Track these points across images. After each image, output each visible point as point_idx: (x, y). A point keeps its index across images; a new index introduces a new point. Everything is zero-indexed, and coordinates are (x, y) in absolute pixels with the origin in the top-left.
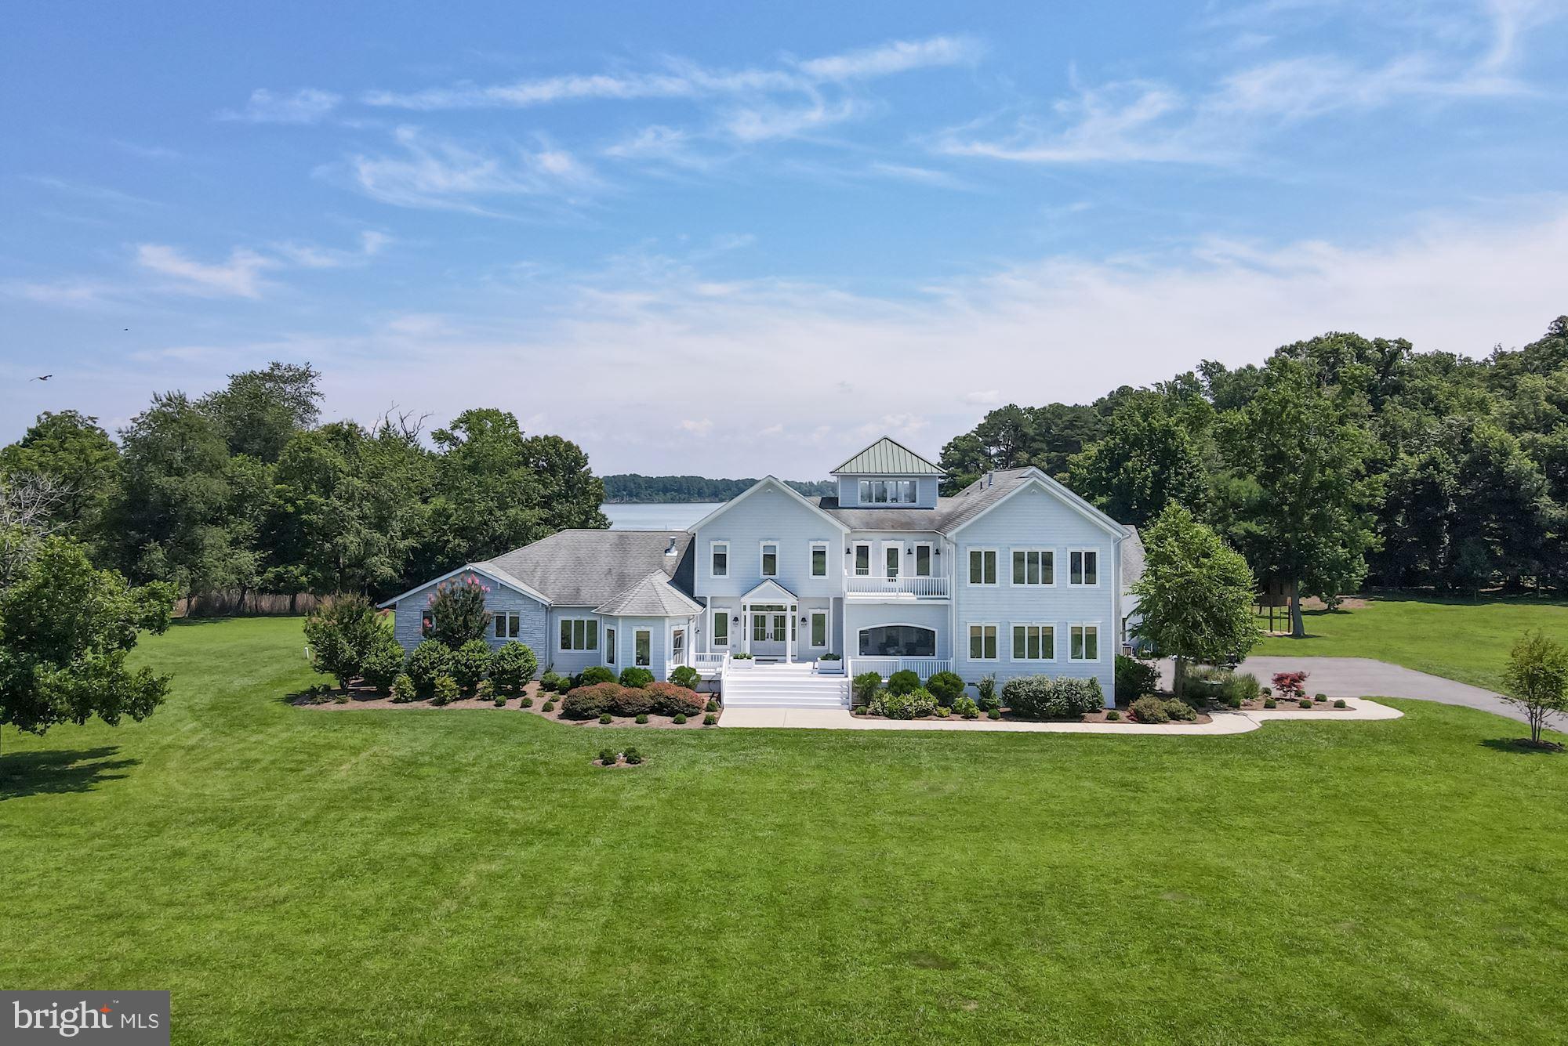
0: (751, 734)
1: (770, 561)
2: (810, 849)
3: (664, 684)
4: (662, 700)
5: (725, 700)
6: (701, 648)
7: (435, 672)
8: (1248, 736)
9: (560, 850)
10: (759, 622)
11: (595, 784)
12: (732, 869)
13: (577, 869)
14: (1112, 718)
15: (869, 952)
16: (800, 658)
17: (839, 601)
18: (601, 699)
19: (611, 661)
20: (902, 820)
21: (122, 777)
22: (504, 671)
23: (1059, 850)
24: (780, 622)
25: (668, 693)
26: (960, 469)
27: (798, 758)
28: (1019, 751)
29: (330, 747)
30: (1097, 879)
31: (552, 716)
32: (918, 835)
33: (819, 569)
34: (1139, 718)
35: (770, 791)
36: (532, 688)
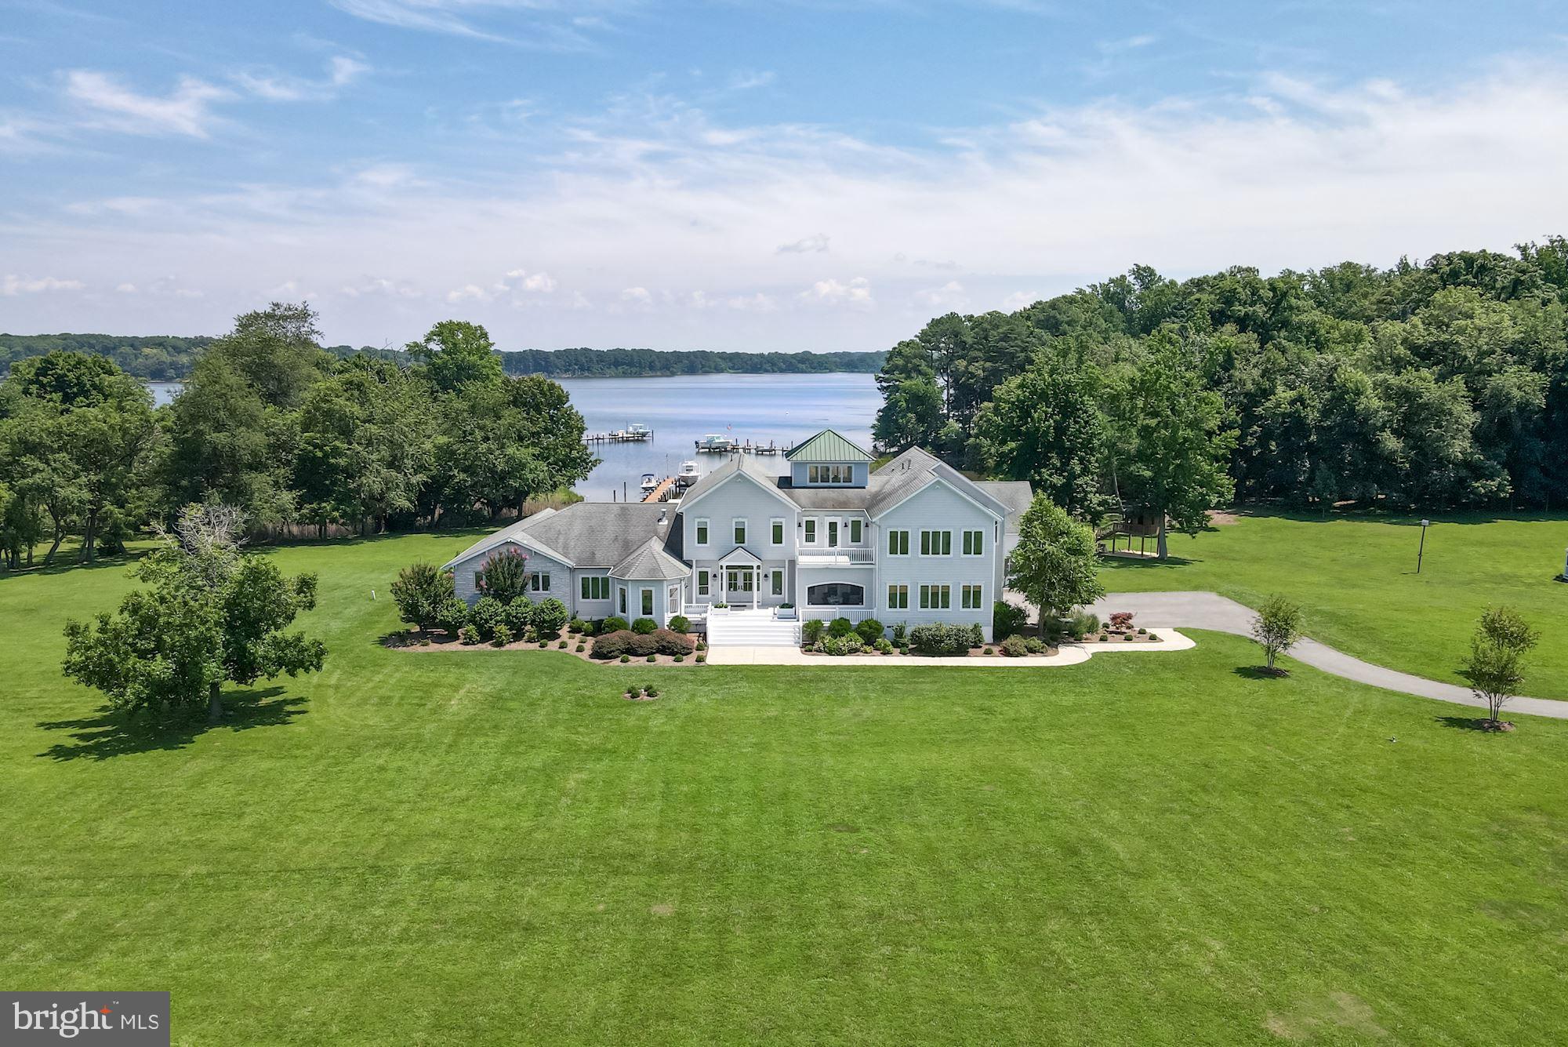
0: (731, 670)
1: (740, 535)
2: (776, 760)
3: (665, 631)
4: (665, 644)
5: (710, 640)
6: (689, 601)
7: (493, 622)
8: (1078, 667)
9: (620, 764)
10: (732, 578)
11: (629, 715)
12: (729, 775)
13: (634, 777)
14: (988, 653)
15: (811, 824)
16: (763, 605)
17: (793, 563)
18: (620, 644)
19: (623, 610)
20: (833, 738)
21: (304, 712)
22: (544, 621)
23: (930, 758)
24: (748, 577)
25: (669, 638)
26: (903, 375)
27: (765, 690)
28: (917, 683)
29: (436, 685)
30: (947, 778)
31: (585, 655)
32: (844, 749)
33: (778, 538)
34: (1007, 653)
35: (748, 718)
36: (564, 632)
